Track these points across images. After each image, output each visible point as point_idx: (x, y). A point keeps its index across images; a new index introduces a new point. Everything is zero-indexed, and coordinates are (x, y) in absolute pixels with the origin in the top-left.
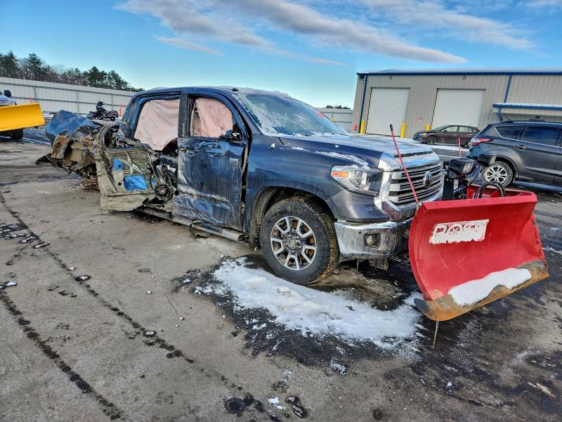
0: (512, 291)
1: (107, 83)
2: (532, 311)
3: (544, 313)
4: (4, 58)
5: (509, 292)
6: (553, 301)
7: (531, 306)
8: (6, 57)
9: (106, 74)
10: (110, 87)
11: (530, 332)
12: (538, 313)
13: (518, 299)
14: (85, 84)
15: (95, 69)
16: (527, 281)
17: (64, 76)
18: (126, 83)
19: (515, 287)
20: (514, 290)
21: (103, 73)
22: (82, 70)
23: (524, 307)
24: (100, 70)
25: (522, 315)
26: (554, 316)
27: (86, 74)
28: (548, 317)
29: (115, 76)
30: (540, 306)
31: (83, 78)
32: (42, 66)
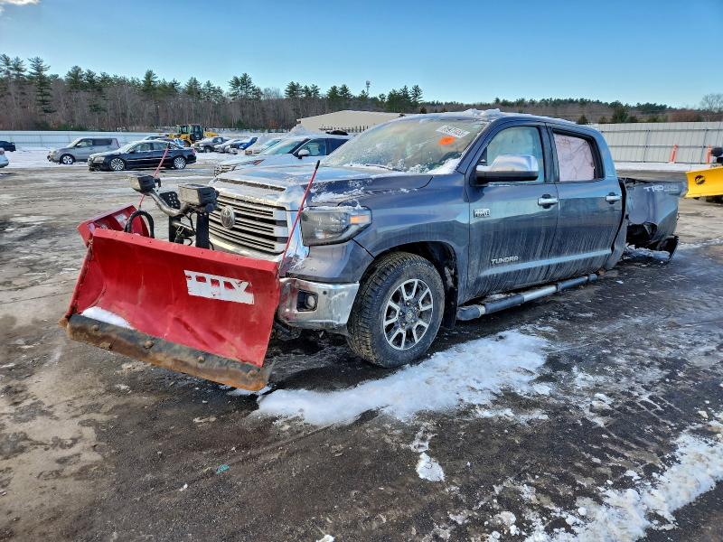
2: (86, 402)
3: (72, 409)
6: (75, 441)
7: (95, 408)
11: (66, 377)
12: (78, 404)
13: (116, 407)
23: (100, 400)
25: (91, 387)
26: (57, 414)
28: (63, 406)
30: (85, 417)
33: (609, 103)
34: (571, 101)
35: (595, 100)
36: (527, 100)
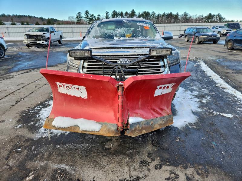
0: (81, 132)
1: (214, 20)
4: (175, 16)
5: (79, 132)
8: (176, 15)
9: (215, 16)
10: (216, 22)
14: (205, 22)
15: (210, 14)
16: (94, 132)
17: (196, 20)
18: (224, 19)
19: (84, 131)
20: (83, 132)
21: (214, 15)
22: (204, 16)
24: (212, 14)
27: (206, 17)
29: (219, 16)
31: (204, 19)
32: (188, 17)
33: (39, 17)
34: (25, 16)
35: (33, 16)
36: (6, 14)
